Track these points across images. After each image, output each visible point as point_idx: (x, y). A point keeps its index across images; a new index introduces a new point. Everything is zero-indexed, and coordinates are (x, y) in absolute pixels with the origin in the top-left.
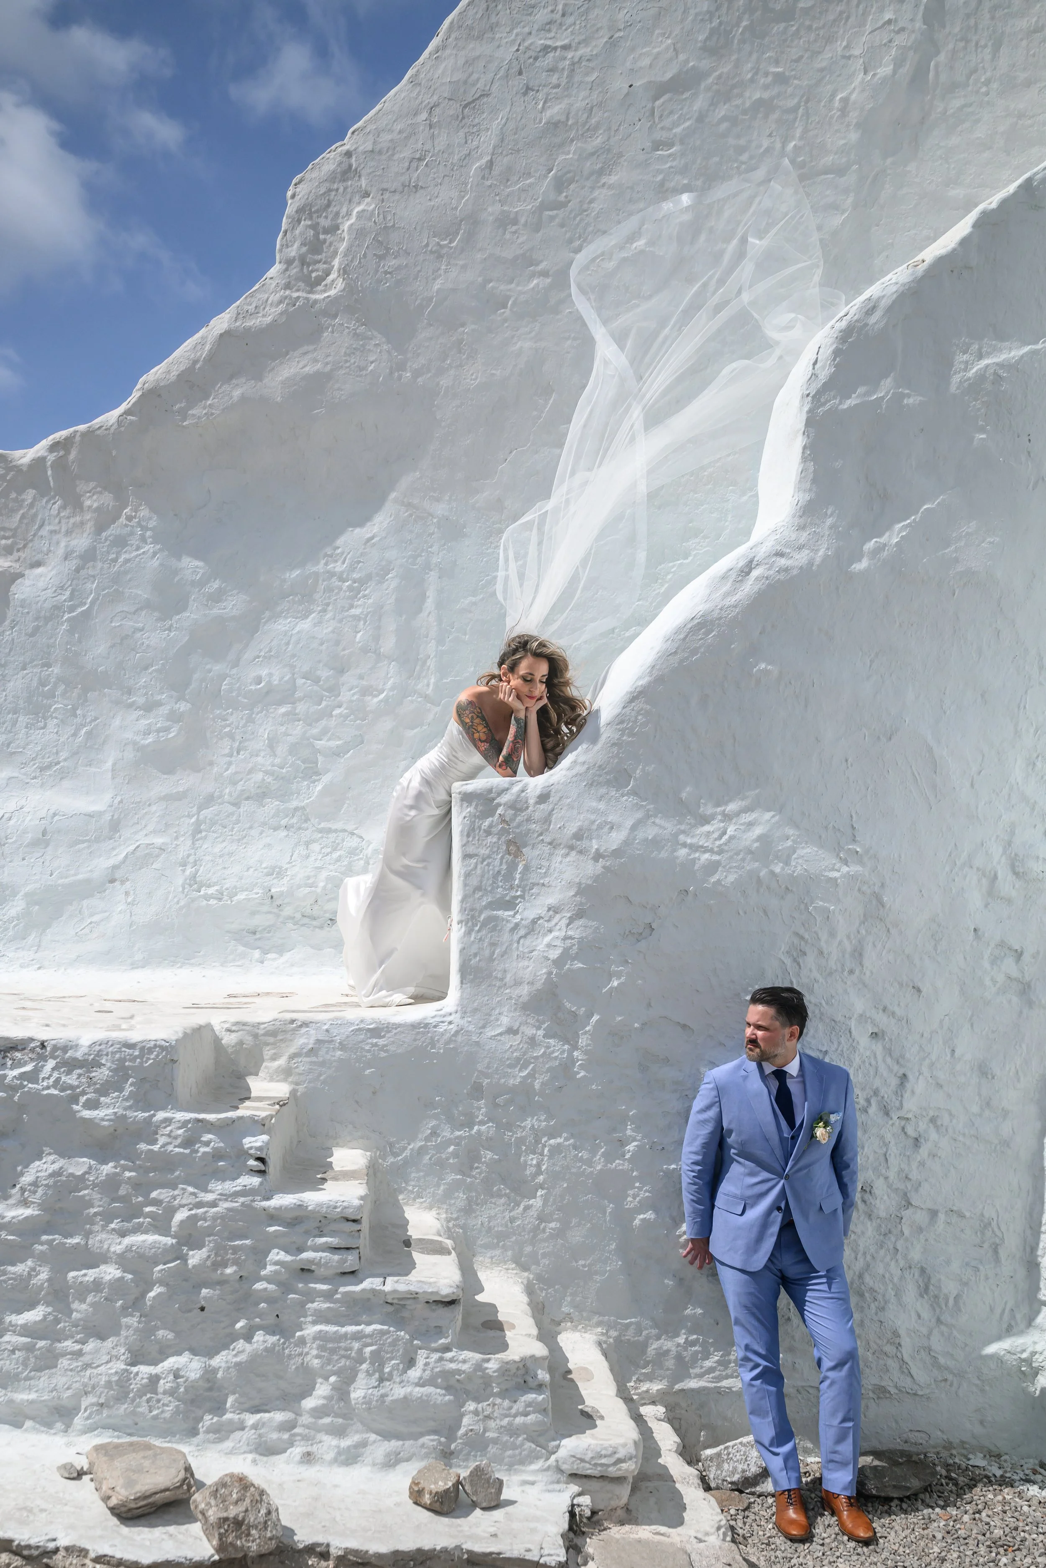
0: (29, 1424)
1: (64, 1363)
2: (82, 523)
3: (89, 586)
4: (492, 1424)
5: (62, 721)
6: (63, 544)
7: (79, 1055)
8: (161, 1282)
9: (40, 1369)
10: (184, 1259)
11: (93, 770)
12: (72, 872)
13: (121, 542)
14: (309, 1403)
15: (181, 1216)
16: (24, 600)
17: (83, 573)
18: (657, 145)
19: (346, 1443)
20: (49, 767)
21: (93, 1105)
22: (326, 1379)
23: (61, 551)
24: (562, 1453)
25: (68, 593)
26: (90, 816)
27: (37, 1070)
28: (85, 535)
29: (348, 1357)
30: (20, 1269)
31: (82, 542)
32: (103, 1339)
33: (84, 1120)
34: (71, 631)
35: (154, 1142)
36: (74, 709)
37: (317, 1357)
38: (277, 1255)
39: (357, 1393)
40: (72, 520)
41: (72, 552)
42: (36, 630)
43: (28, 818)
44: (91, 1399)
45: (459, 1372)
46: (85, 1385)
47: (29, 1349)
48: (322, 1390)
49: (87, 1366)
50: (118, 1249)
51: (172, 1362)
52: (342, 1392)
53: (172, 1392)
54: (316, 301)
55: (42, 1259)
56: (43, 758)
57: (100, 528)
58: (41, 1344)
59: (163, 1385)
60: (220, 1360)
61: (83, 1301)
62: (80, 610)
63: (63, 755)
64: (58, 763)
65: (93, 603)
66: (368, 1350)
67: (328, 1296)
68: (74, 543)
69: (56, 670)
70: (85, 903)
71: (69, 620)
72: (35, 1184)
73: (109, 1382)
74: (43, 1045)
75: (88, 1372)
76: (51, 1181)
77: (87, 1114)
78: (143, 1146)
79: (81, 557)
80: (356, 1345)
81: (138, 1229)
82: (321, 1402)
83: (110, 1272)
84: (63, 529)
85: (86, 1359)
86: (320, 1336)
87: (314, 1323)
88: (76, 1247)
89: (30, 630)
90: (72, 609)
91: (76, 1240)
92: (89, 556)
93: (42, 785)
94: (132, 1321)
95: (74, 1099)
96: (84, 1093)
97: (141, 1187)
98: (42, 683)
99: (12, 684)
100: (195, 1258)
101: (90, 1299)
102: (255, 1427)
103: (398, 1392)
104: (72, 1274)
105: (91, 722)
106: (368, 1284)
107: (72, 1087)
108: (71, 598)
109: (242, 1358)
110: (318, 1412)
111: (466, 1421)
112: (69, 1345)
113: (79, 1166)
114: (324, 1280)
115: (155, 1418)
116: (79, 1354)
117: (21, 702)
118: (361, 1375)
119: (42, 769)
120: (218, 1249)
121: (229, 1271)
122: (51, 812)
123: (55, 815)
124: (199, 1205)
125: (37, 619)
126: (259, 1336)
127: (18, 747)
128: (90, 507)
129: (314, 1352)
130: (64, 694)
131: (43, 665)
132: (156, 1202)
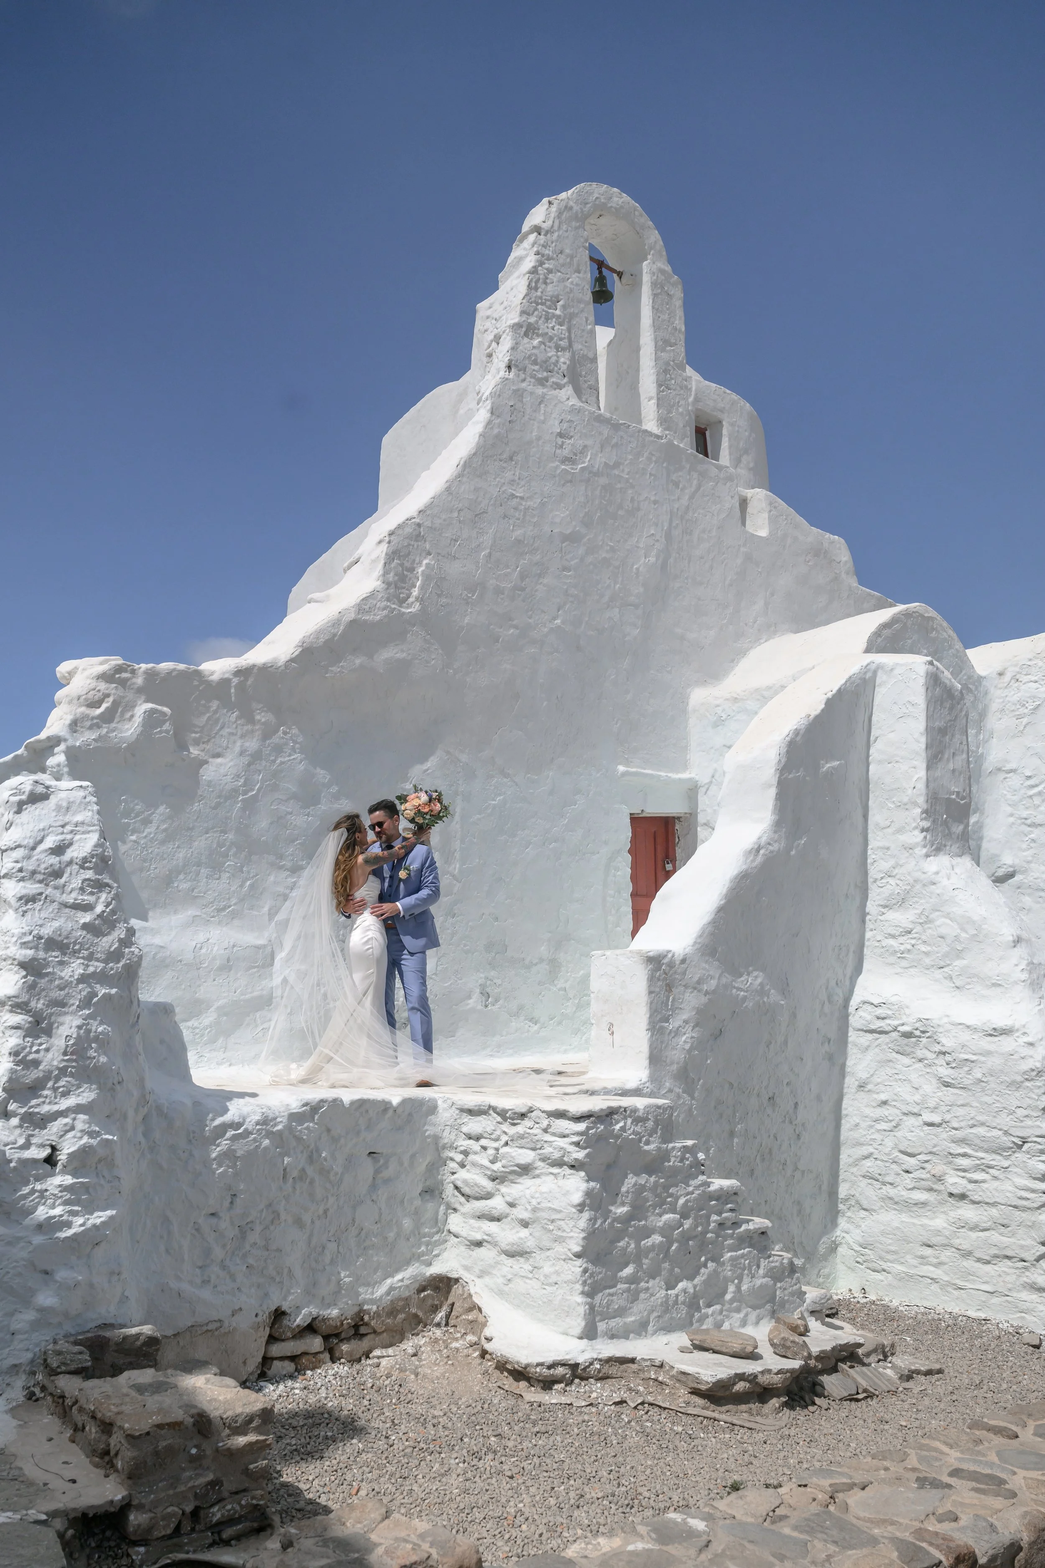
0: (632, 1335)
1: (642, 1296)
2: (252, 731)
3: (256, 777)
4: (786, 1292)
5: (233, 875)
6: (239, 744)
7: (640, 1114)
8: (677, 1241)
9: (632, 1303)
10: (682, 1225)
11: (255, 913)
12: (249, 990)
13: (278, 750)
14: (728, 1297)
15: (681, 1201)
16: (210, 781)
17: (252, 767)
18: (565, 569)
19: (742, 1315)
20: (224, 909)
21: (647, 1143)
22: (733, 1282)
23: (237, 749)
24: (808, 1301)
25: (242, 780)
26: (258, 947)
27: (625, 1123)
28: (255, 740)
29: (740, 1268)
30: (621, 1244)
31: (252, 744)
32: (654, 1278)
33: (646, 1151)
34: (243, 809)
35: (669, 1161)
36: (242, 867)
37: (730, 1270)
38: (714, 1217)
39: (744, 1287)
40: (246, 728)
41: (246, 751)
42: (218, 805)
43: (215, 949)
44: (655, 1314)
45: (775, 1267)
46: (652, 1306)
47: (628, 1290)
48: (731, 1288)
49: (652, 1295)
50: (660, 1224)
51: (681, 1285)
52: (738, 1287)
53: (683, 1303)
54: (404, 613)
55: (631, 1237)
56: (219, 902)
57: (266, 737)
58: (633, 1286)
59: (681, 1298)
60: (698, 1280)
61: (647, 1258)
62: (250, 794)
63: (234, 901)
64: (229, 907)
65: (259, 790)
66: (747, 1262)
67: (731, 1236)
68: (247, 744)
69: (231, 836)
70: (258, 1014)
71: (242, 800)
72: (628, 1192)
73: (662, 1303)
74: (625, 1108)
75: (652, 1299)
76: (633, 1190)
77: (646, 1148)
78: (666, 1164)
79: (251, 755)
80: (743, 1261)
81: (665, 1212)
82: (732, 1295)
83: (657, 1239)
84: (239, 733)
85: (651, 1291)
86: (732, 1259)
87: (728, 1252)
88: (644, 1225)
89: (213, 805)
90: (245, 793)
91: (643, 1222)
92: (257, 756)
93: (220, 923)
94: (666, 1265)
95: (640, 1141)
96: (644, 1136)
97: (666, 1188)
98: (220, 845)
99: (196, 843)
100: (687, 1224)
101: (651, 1255)
102: (712, 1315)
103: (758, 1282)
104: (643, 1242)
105: (253, 877)
106: (744, 1227)
107: (639, 1133)
108: (245, 784)
109: (705, 1277)
110: (732, 1301)
111: (778, 1293)
112: (642, 1284)
113: (643, 1179)
114: (729, 1229)
115: (680, 1318)
116: (647, 1289)
117: (203, 857)
118: (745, 1277)
119: (219, 910)
120: (695, 1219)
121: (699, 1229)
122: (231, 944)
123: (234, 946)
124: (688, 1194)
125: (219, 797)
126: (710, 1264)
127: (200, 892)
128: (259, 721)
129: (729, 1268)
130: (235, 855)
131: (222, 832)
132: (671, 1195)
